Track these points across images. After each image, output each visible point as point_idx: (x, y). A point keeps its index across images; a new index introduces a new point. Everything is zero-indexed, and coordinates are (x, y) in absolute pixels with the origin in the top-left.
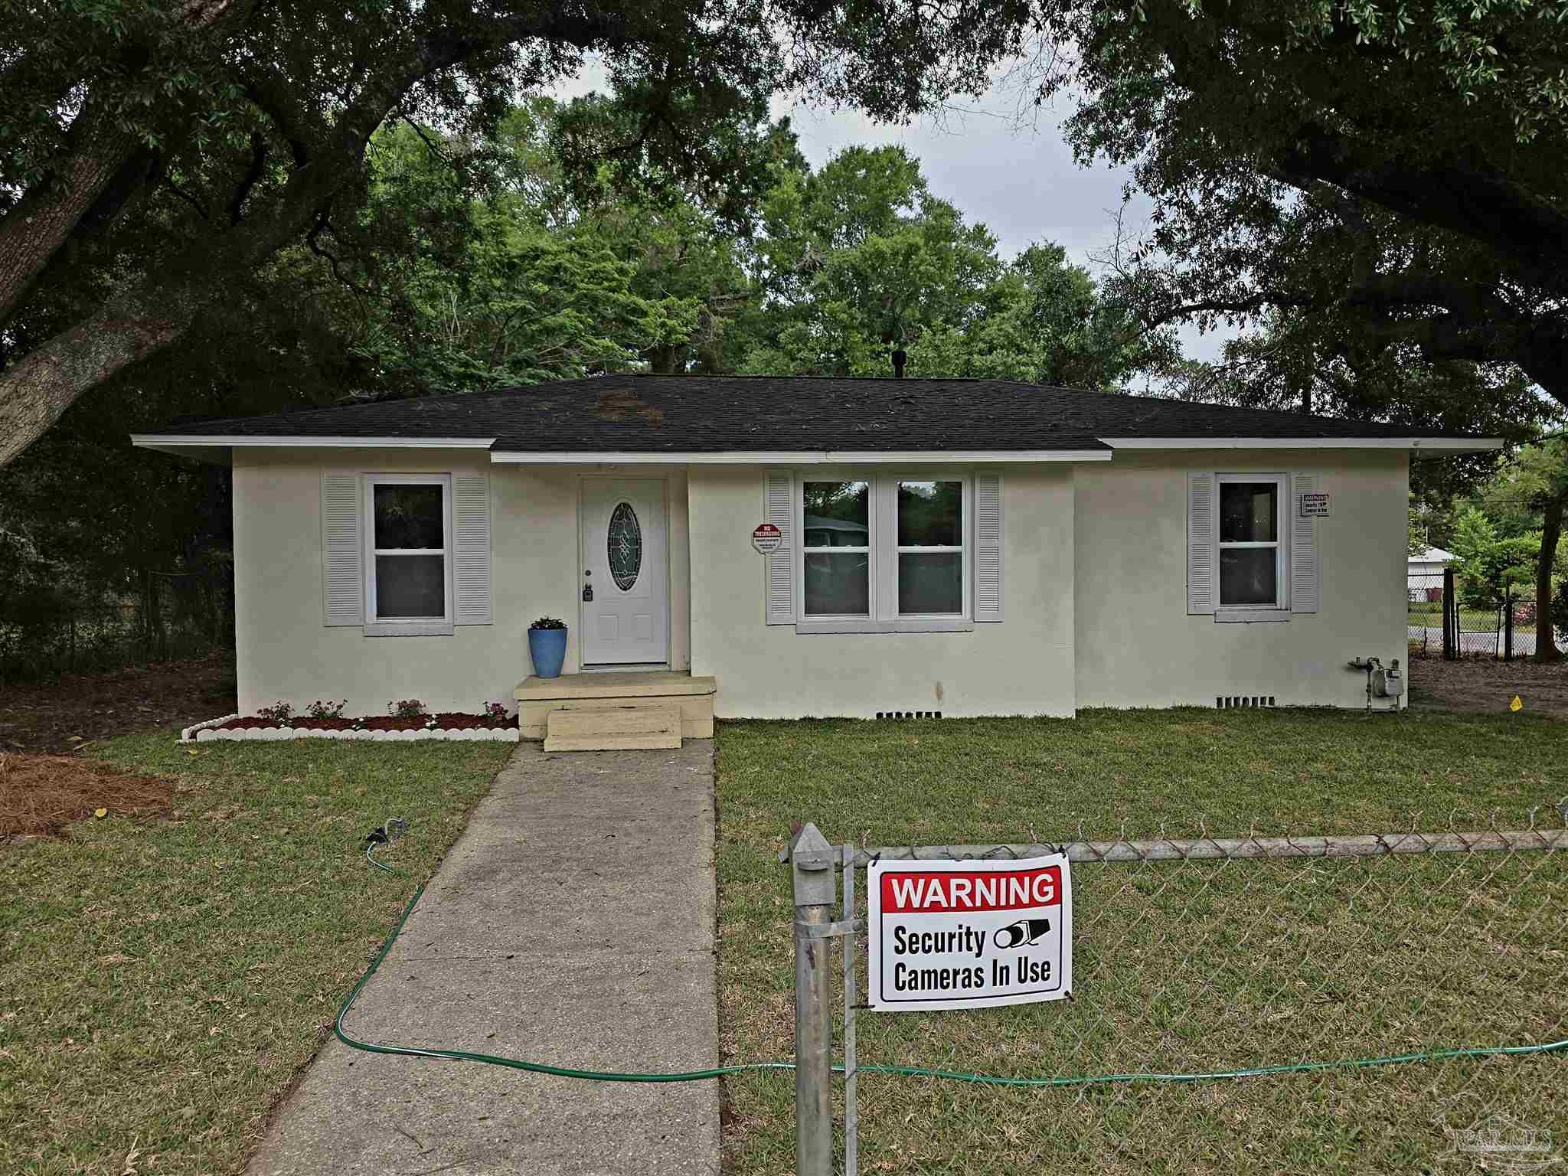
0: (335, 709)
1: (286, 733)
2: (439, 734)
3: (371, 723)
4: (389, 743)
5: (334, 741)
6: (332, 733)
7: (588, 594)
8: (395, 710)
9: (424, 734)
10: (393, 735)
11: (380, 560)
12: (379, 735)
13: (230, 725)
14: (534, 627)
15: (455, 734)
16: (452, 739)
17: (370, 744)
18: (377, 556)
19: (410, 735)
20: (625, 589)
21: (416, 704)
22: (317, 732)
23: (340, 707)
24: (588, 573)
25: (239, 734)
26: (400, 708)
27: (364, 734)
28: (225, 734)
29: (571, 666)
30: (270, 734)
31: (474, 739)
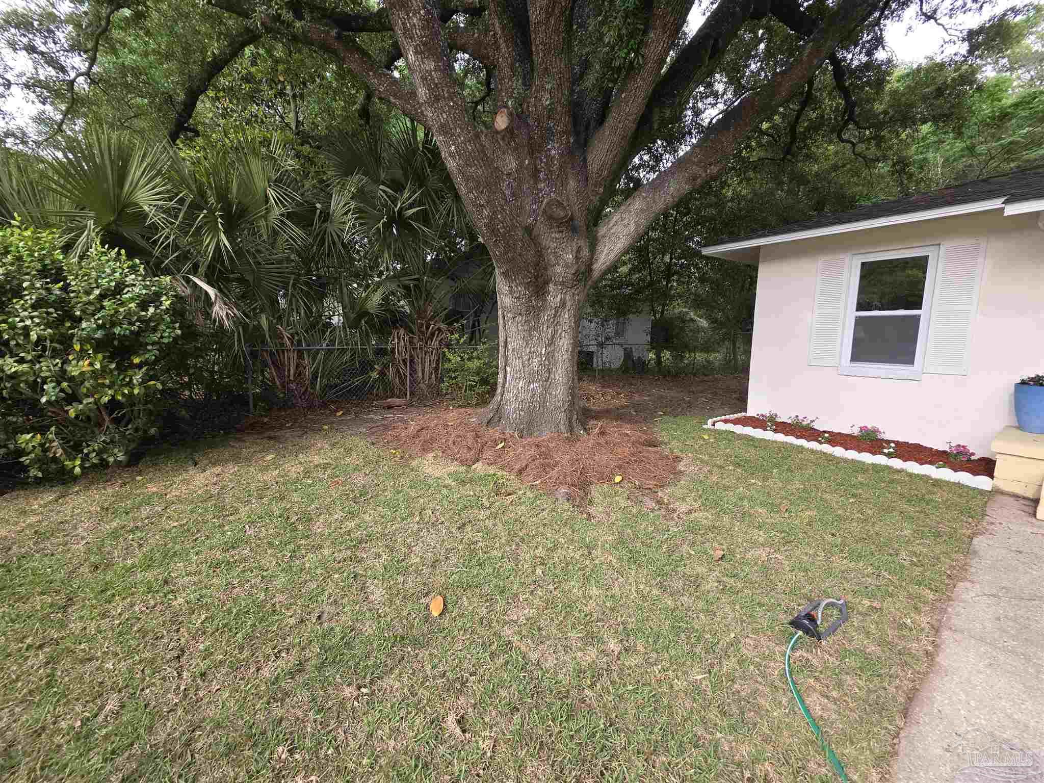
0: (809, 422)
1: (769, 435)
2: (897, 463)
3: (835, 439)
4: (846, 461)
5: (801, 449)
6: (802, 442)
8: (856, 431)
9: (881, 460)
10: (852, 454)
11: (859, 319)
12: (839, 451)
13: (735, 422)
15: (913, 467)
16: (910, 471)
17: (830, 458)
18: (856, 316)
19: (867, 458)
21: (876, 431)
22: (791, 439)
23: (812, 421)
25: (739, 429)
26: (861, 431)
27: (826, 448)
28: (730, 427)
30: (758, 433)
31: (934, 476)
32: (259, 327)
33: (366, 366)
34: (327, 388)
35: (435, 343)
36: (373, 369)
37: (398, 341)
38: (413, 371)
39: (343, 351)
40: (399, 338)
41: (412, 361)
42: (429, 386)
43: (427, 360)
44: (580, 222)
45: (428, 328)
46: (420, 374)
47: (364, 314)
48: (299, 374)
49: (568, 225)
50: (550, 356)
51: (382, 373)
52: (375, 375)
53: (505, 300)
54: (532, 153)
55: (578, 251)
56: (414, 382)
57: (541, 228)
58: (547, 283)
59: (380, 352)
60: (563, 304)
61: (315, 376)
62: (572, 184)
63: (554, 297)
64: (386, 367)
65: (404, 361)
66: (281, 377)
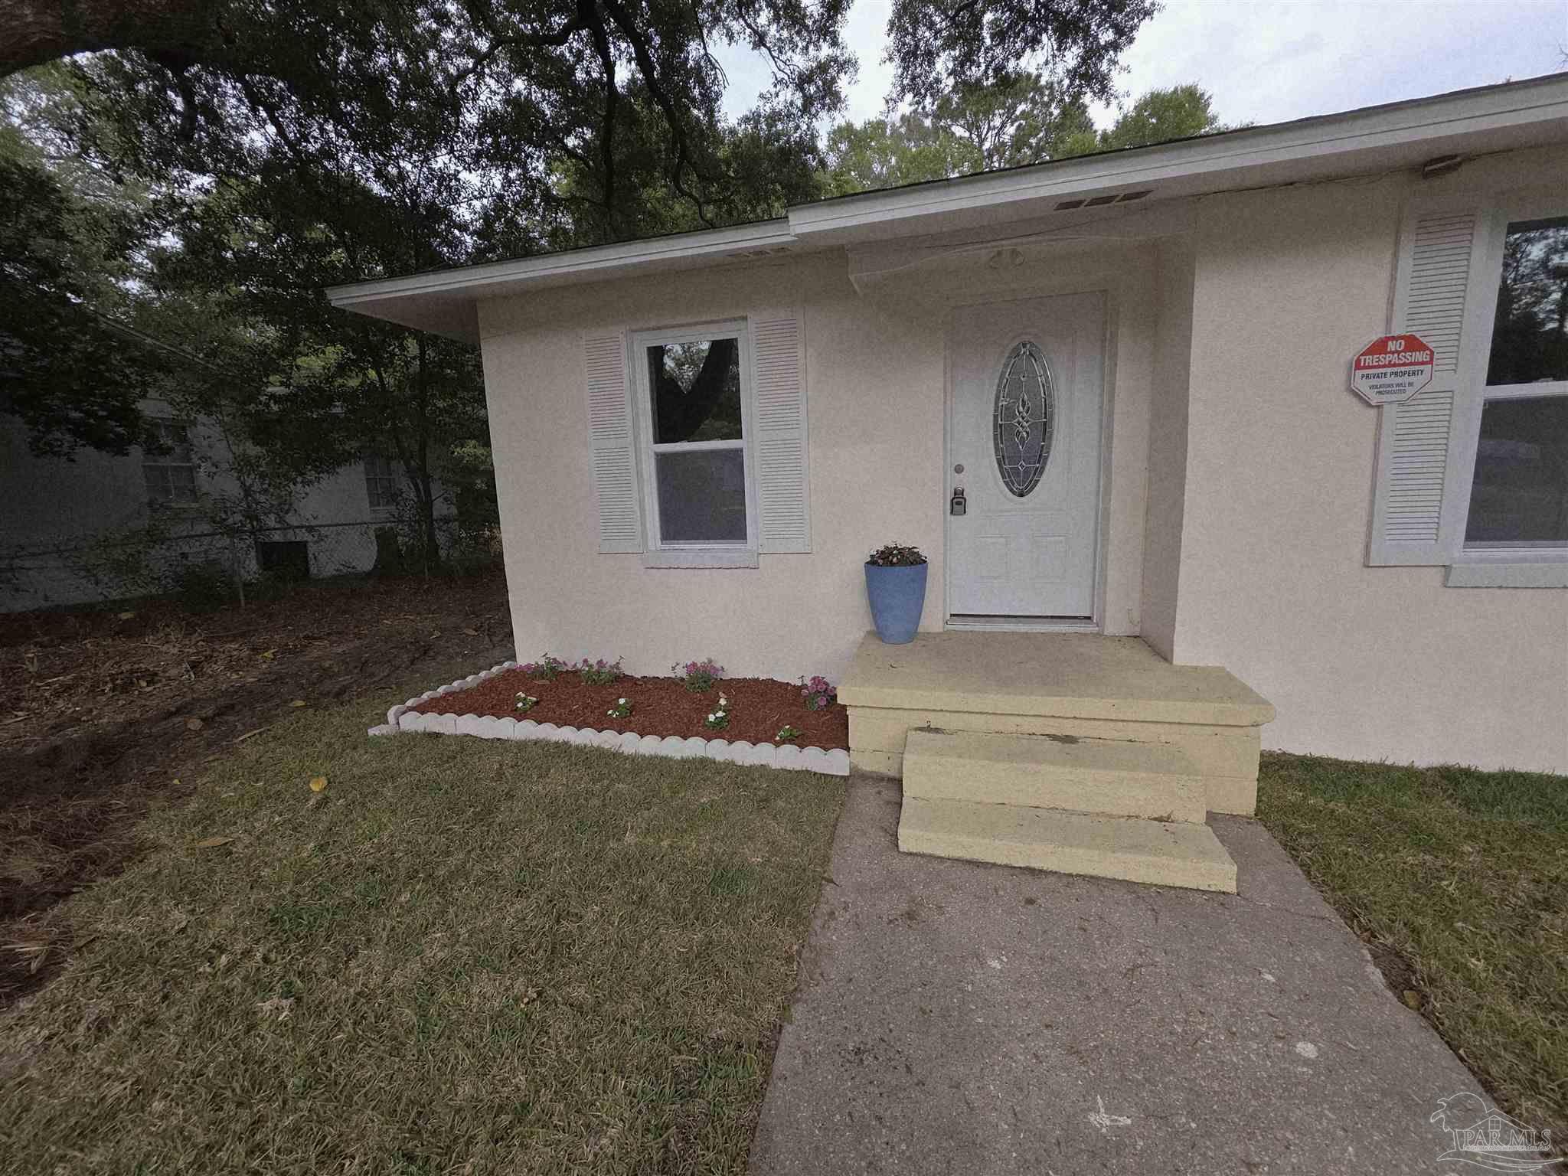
7: (958, 502)
8: (682, 674)
9: (696, 746)
11: (662, 460)
14: (872, 562)
18: (657, 454)
19: (675, 747)
20: (1021, 495)
21: (712, 665)
24: (959, 469)
26: (689, 670)
29: (933, 620)
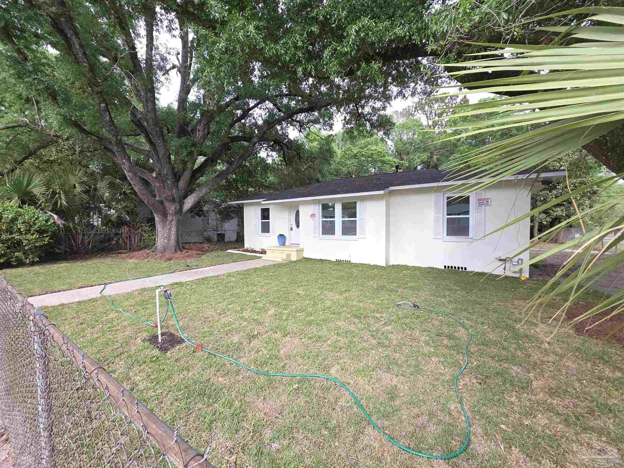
7: (291, 229)
14: (279, 236)
18: (261, 222)
20: (298, 228)
24: (292, 225)
25: (239, 252)
29: (287, 244)
32: (69, 226)
33: (110, 239)
34: (93, 247)
35: (140, 231)
36: (113, 240)
37: (124, 230)
38: (130, 241)
39: (101, 234)
40: (124, 229)
41: (130, 237)
42: (137, 246)
43: (137, 237)
44: (177, 199)
45: (136, 225)
46: (133, 242)
47: (110, 221)
48: (82, 242)
49: (173, 200)
50: (170, 232)
51: (117, 241)
52: (114, 242)
53: (156, 219)
54: (163, 182)
55: (176, 207)
56: (130, 244)
57: (165, 202)
58: (167, 214)
59: (116, 234)
60: (173, 219)
61: (89, 242)
62: (174, 191)
63: (170, 218)
64: (119, 239)
65: (127, 237)
66: (75, 243)
